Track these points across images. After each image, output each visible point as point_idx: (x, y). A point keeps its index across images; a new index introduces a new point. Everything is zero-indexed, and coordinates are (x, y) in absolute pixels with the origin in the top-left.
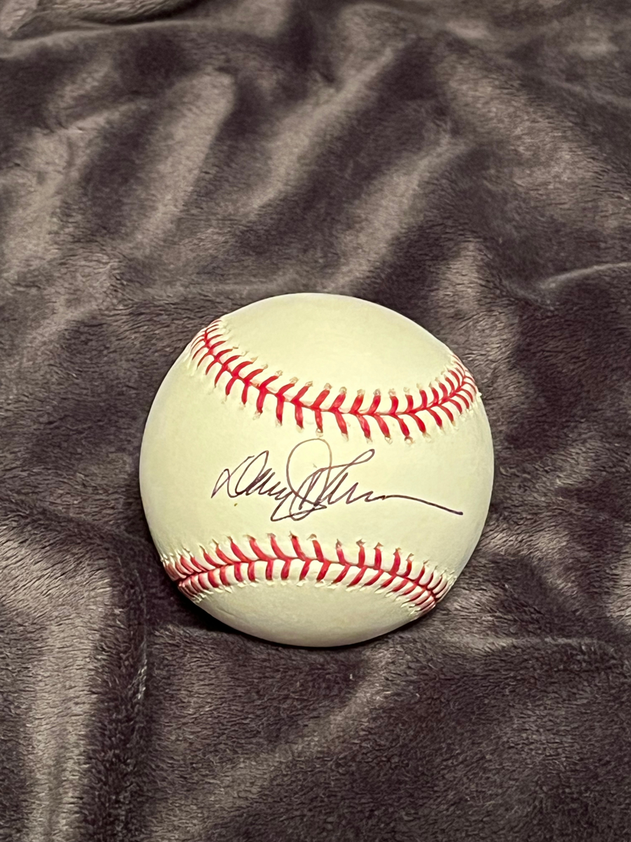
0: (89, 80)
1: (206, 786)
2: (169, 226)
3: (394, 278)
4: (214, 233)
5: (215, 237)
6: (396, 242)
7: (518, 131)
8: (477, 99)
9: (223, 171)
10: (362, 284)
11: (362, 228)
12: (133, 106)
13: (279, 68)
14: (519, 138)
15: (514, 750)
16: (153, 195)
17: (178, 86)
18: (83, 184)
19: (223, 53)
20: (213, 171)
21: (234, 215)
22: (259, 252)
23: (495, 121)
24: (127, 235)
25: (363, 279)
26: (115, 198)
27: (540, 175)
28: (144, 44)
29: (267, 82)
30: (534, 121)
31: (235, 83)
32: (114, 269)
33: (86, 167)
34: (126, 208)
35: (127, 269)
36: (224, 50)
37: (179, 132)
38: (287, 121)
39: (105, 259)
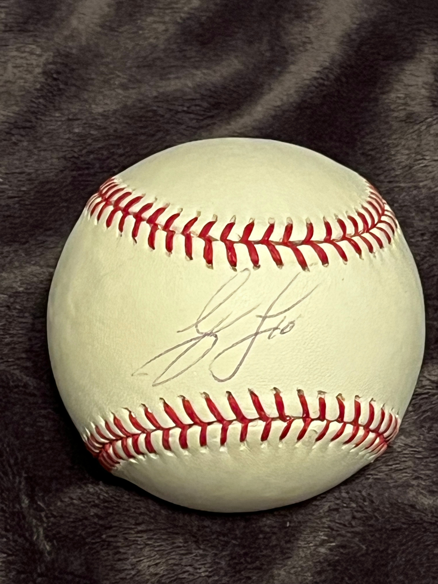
3: (344, 80)
6: (348, 39)
10: (309, 86)
25: (310, 80)
32: (50, 63)
39: (38, 51)
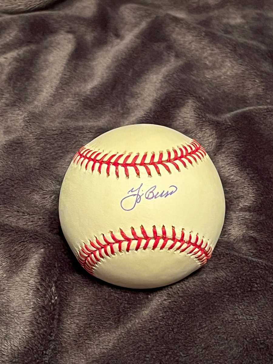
0: (8, 37)
1: (86, 345)
2: (50, 98)
4: (70, 100)
5: (71, 102)
7: (205, 55)
8: (185, 42)
9: (73, 74)
11: (138, 97)
12: (28, 48)
13: (94, 31)
14: (205, 58)
15: (231, 323)
16: (41, 85)
17: (49, 39)
18: (9, 81)
19: (69, 25)
20: (68, 74)
21: (79, 92)
22: (92, 108)
23: (194, 51)
24: (30, 102)
26: (24, 87)
27: (217, 73)
28: (32, 21)
29: (89, 37)
30: (213, 50)
31: (75, 38)
33: (9, 74)
34: (29, 91)
35: (32, 117)
36: (69, 23)
37: (51, 58)
38: (100, 54)
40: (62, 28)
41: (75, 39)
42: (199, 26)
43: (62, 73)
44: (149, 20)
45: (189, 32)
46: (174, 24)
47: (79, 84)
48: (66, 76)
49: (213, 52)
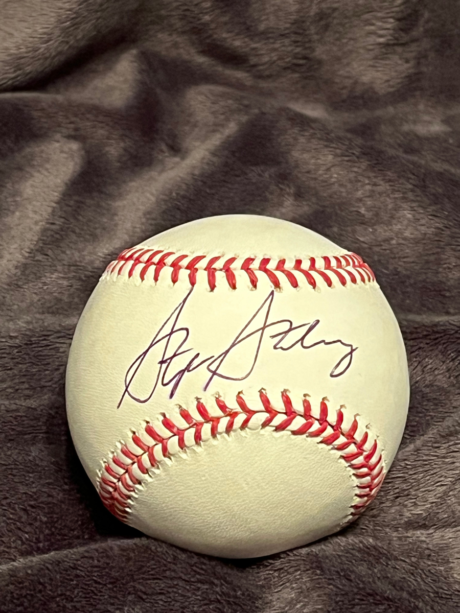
40: (58, 129)
41: (83, 152)
42: (349, 135)
43: (47, 219)
44: (244, 119)
45: (326, 146)
46: (296, 130)
47: (81, 246)
48: (53, 227)
49: (375, 188)
